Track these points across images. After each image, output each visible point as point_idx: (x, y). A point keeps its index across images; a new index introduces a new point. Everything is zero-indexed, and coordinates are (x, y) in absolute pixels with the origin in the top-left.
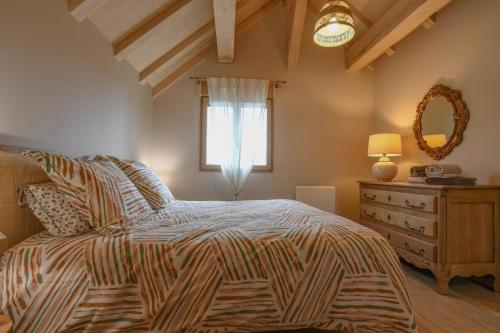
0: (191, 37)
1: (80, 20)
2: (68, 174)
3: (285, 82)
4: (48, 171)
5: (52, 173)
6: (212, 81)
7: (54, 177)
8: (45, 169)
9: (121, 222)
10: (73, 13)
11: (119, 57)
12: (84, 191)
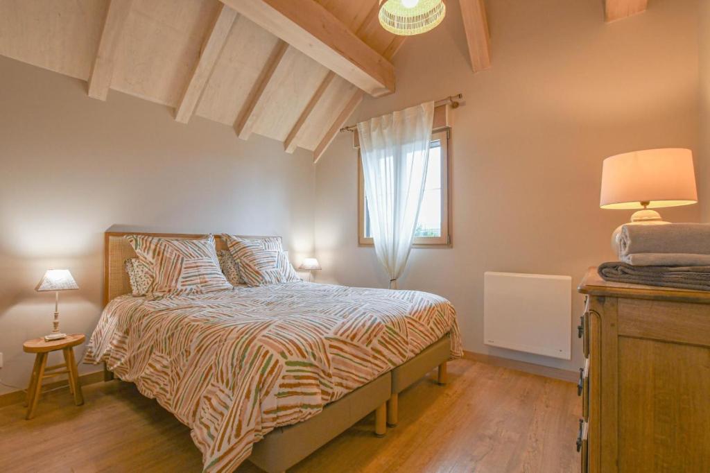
0: (324, 82)
1: (186, 121)
2: (146, 251)
3: (460, 96)
4: (136, 248)
5: (138, 251)
6: (362, 127)
7: (139, 253)
8: (134, 247)
9: (169, 291)
10: (178, 119)
11: (245, 135)
12: (152, 264)
